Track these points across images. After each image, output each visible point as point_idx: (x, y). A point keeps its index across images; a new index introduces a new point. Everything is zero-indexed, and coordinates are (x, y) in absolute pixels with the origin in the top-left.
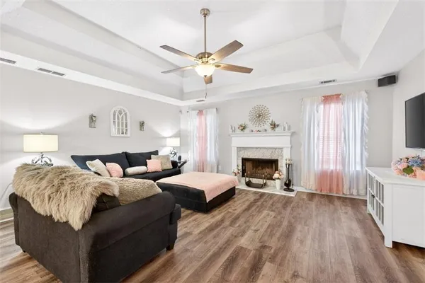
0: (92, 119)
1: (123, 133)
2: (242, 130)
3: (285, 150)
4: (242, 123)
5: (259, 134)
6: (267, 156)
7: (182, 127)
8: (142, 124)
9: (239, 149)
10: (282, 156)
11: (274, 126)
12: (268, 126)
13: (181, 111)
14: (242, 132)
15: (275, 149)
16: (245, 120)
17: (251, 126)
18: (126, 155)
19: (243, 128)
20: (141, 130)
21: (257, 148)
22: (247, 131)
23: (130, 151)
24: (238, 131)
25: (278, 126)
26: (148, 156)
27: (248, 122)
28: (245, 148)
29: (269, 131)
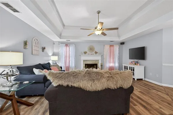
3: (99, 61)
9: (84, 61)
10: (99, 62)
11: (96, 53)
12: (94, 53)
13: (54, 43)
14: (85, 54)
15: (97, 60)
17: (88, 52)
18: (42, 65)
20: (43, 52)
27: (87, 51)
28: (86, 60)
29: (95, 54)
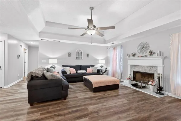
0: (69, 54)
1: (80, 58)
2: (133, 56)
4: (133, 52)
5: (142, 58)
6: (147, 71)
7: (108, 55)
8: (88, 55)
9: (132, 66)
10: (157, 71)
11: (152, 53)
12: (148, 53)
13: (108, 49)
14: (133, 57)
15: (153, 67)
16: (135, 50)
17: (138, 54)
18: (80, 66)
19: (134, 55)
20: (87, 57)
21: (141, 66)
22: (136, 56)
23: (82, 64)
24: (132, 57)
25: (154, 53)
26: (89, 67)
27: (136, 52)
28: (135, 66)
29: (149, 56)
